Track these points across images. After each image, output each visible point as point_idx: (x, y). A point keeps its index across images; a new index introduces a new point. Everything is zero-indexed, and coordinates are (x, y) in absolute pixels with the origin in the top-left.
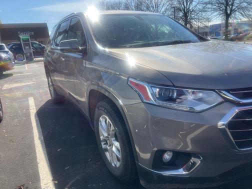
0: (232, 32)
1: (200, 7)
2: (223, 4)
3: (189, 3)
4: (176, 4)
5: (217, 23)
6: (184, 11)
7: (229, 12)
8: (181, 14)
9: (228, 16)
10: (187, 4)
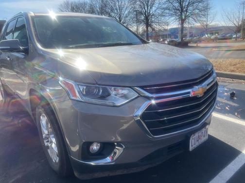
0: (188, 35)
1: (159, 11)
2: (179, 10)
3: (149, 8)
4: (138, 8)
5: (174, 27)
6: (146, 15)
7: (183, 17)
8: (143, 17)
9: (183, 21)
10: (148, 8)
